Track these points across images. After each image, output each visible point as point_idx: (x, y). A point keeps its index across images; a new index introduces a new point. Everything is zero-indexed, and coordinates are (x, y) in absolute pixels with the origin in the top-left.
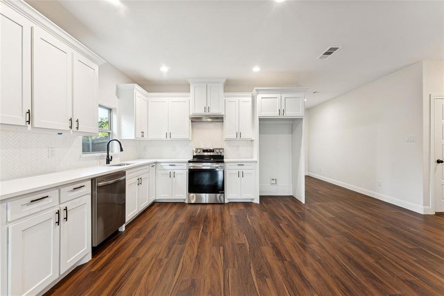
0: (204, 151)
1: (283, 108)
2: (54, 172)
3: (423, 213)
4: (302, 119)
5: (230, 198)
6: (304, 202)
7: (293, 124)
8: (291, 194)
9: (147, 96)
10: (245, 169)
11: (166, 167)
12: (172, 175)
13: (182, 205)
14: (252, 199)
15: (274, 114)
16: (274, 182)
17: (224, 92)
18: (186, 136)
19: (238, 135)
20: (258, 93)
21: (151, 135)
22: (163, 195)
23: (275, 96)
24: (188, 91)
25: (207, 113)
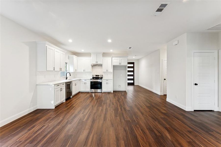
0: (96, 76)
1: (120, 62)
2: (55, 81)
3: (160, 95)
5: (104, 91)
6: (127, 92)
7: (126, 67)
8: (125, 90)
9: (77, 58)
10: (108, 81)
11: (83, 81)
12: (85, 83)
13: (88, 93)
14: (111, 91)
15: (118, 64)
16: (120, 86)
17: (103, 57)
18: (90, 71)
19: (107, 70)
20: (113, 58)
21: (79, 71)
22: (82, 90)
23: (118, 58)
24: (91, 56)
25: (97, 64)
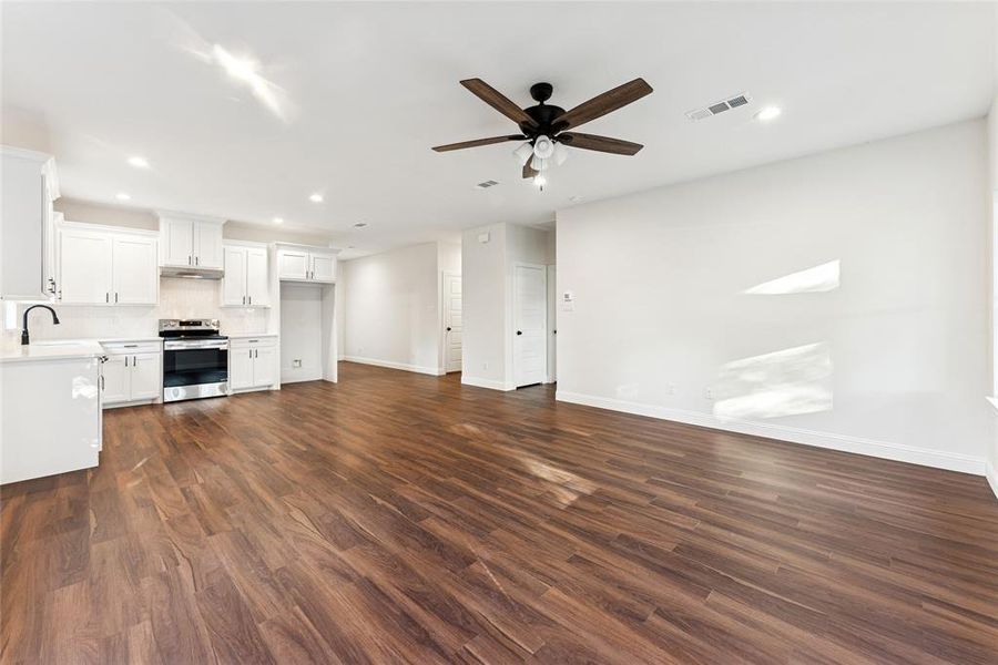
0: (182, 324)
1: (312, 270)
3: (437, 374)
4: (334, 285)
6: (335, 381)
7: (324, 290)
8: (321, 378)
10: (259, 346)
11: (116, 350)
12: (130, 362)
15: (302, 276)
17: (224, 237)
18: (152, 301)
19: (247, 300)
20: (278, 248)
23: (302, 253)
24: (155, 227)
25: (193, 266)
